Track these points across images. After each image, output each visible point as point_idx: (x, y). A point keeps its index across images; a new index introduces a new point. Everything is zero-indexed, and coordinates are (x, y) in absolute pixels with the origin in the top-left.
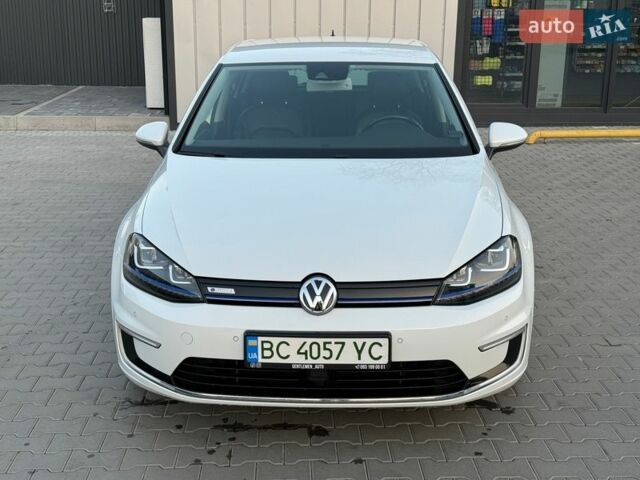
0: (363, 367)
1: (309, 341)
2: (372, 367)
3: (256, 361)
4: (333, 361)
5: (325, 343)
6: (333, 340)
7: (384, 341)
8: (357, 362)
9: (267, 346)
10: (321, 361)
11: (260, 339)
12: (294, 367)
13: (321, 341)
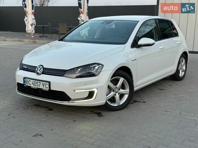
0: (44, 90)
1: (34, 81)
2: (46, 90)
3: (25, 84)
4: (38, 87)
5: (37, 82)
6: (38, 82)
7: (48, 83)
8: (43, 88)
9: (27, 81)
10: (36, 87)
11: (26, 79)
12: (32, 87)
13: (36, 81)
